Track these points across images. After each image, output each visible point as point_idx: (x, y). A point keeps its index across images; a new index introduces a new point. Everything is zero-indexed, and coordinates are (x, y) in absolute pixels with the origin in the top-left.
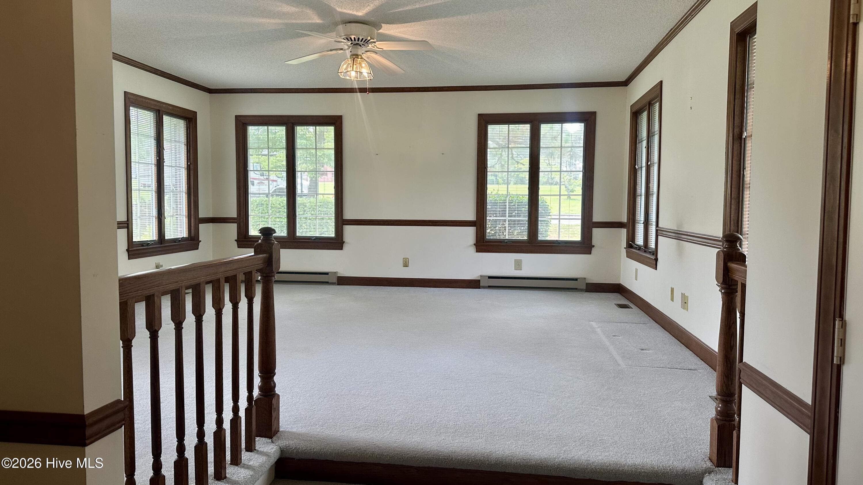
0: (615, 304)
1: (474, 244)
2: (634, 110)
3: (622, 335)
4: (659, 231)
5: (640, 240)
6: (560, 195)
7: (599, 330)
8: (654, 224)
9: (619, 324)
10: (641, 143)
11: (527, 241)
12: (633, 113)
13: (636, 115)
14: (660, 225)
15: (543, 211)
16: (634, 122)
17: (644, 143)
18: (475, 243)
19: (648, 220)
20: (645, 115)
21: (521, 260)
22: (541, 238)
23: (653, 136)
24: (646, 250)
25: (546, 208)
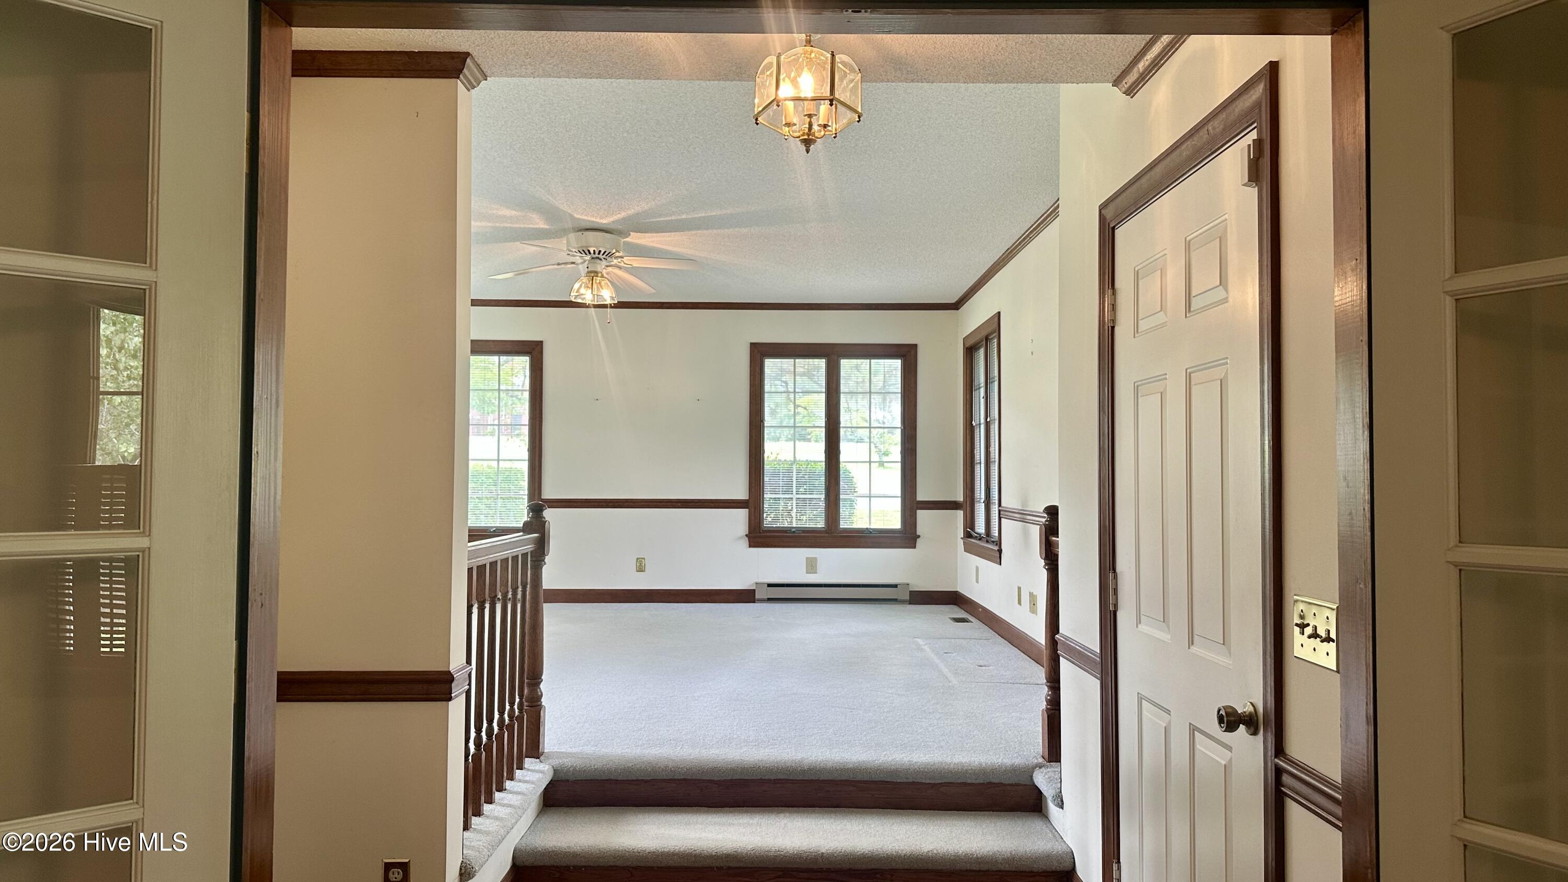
0: (950, 618)
1: (746, 535)
2: (968, 345)
3: (956, 652)
4: (1002, 513)
5: (980, 528)
6: (870, 462)
7: (926, 648)
8: (997, 502)
9: (953, 640)
10: (978, 391)
11: (824, 529)
12: (967, 348)
13: (970, 351)
14: (1003, 504)
15: (846, 486)
16: (968, 361)
17: (982, 391)
18: (747, 533)
19: (990, 497)
20: (982, 352)
21: (815, 559)
22: (843, 525)
23: (992, 382)
24: (988, 538)
25: (850, 480)
